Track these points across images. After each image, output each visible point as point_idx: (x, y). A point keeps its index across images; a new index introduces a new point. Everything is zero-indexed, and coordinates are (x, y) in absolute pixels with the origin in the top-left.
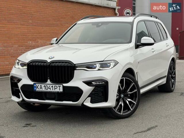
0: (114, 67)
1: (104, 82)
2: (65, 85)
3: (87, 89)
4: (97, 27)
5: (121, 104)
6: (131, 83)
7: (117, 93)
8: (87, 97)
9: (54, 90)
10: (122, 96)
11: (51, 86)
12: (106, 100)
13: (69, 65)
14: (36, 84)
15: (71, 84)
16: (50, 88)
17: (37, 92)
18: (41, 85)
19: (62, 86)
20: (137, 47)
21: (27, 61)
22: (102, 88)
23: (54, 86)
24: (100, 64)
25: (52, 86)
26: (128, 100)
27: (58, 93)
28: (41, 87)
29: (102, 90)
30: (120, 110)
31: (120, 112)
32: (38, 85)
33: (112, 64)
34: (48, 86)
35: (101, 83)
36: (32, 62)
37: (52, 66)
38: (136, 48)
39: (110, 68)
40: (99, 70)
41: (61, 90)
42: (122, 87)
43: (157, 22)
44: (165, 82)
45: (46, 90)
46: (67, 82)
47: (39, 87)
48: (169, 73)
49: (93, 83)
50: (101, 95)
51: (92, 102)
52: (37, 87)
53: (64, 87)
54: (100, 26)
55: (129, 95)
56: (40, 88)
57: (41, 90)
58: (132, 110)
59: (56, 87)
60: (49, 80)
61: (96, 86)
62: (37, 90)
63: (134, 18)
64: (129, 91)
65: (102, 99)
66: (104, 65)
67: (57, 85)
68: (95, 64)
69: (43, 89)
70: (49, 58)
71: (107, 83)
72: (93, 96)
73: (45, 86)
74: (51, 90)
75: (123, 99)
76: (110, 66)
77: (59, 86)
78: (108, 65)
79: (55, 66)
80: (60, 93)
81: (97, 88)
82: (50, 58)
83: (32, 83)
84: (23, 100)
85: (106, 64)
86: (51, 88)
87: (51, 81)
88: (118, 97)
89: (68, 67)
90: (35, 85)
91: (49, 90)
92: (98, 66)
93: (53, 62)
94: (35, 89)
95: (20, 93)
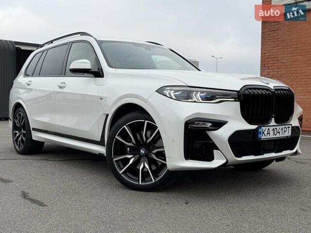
9: (283, 135)
11: (281, 127)
14: (262, 128)
16: (279, 133)
17: (263, 141)
18: (269, 129)
19: (290, 126)
23: (283, 127)
25: (282, 129)
32: (264, 128)
34: (278, 128)
41: (290, 133)
45: (275, 136)
52: (263, 133)
56: (268, 133)
57: (269, 136)
59: (285, 130)
62: (263, 137)
67: (287, 126)
69: (272, 136)
73: (273, 129)
74: (281, 136)
77: (289, 127)
80: (289, 138)
86: (281, 132)
90: (260, 130)
91: (278, 135)
94: (259, 136)
95: (214, 151)
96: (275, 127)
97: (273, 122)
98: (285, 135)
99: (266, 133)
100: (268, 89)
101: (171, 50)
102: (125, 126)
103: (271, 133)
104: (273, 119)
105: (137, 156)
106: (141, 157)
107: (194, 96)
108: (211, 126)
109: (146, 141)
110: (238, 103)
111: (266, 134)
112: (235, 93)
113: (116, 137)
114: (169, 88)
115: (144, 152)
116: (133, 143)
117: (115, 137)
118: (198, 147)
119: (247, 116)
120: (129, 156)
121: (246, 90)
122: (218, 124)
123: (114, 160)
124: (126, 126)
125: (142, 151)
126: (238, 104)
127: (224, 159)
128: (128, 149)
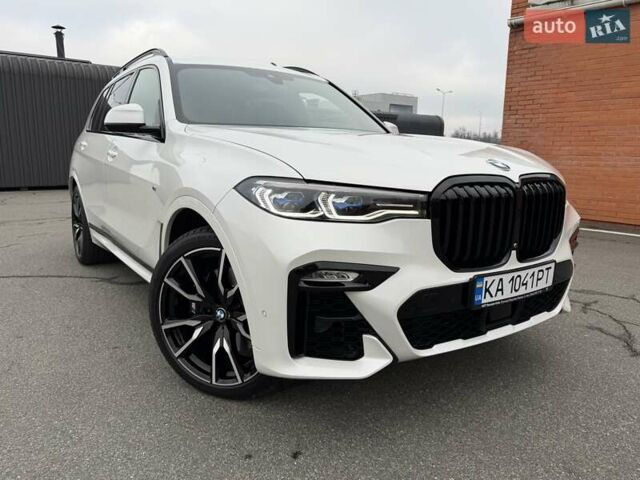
11: (531, 272)
14: (486, 279)
16: (526, 283)
18: (501, 280)
25: (533, 275)
28: (499, 287)
32: (490, 280)
34: (523, 274)
41: (550, 281)
45: (515, 294)
52: (487, 290)
56: (498, 290)
57: (500, 297)
62: (486, 300)
67: (544, 267)
69: (508, 294)
73: (512, 279)
77: (548, 269)
80: (548, 293)
86: (530, 282)
90: (478, 286)
91: (522, 291)
94: (478, 298)
95: (364, 336)
96: (516, 274)
97: (513, 262)
98: (538, 288)
99: (493, 290)
100: (505, 183)
101: (330, 83)
102: (182, 259)
103: (507, 287)
104: (514, 253)
105: (210, 323)
106: (216, 325)
107: (322, 204)
108: (355, 281)
109: (226, 293)
110: (428, 222)
111: (493, 292)
112: (421, 196)
113: (166, 280)
114: (262, 182)
115: (222, 316)
116: (199, 296)
117: (162, 280)
118: (323, 330)
119: (449, 251)
120: (192, 323)
121: (451, 188)
122: (373, 276)
123: (164, 327)
124: (185, 258)
125: (219, 313)
126: (426, 225)
127: (387, 357)
128: (193, 305)
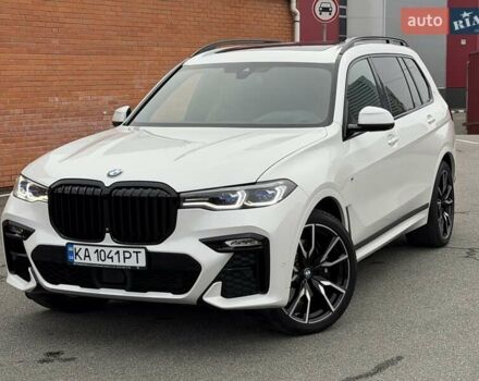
0: (284, 197)
1: (259, 241)
2: (152, 248)
3: (211, 261)
4: (238, 77)
5: (305, 296)
6: (330, 237)
7: (295, 265)
8: (213, 282)
9: (122, 263)
10: (308, 273)
11: (115, 250)
12: (263, 288)
13: (164, 194)
14: (74, 246)
15: (167, 246)
16: (112, 258)
17: (77, 266)
18: (87, 250)
19: (143, 251)
20: (348, 134)
21: (48, 182)
22: (252, 255)
23: (121, 250)
24: (246, 190)
25: (118, 252)
26: (322, 285)
27: (133, 270)
28: (86, 254)
29: (252, 262)
30: (301, 311)
31: (302, 316)
32: (78, 247)
33: (281, 191)
34: (107, 250)
35: (249, 244)
36: (60, 186)
37: (117, 198)
38: (345, 139)
39: (275, 201)
40: (244, 207)
41: (142, 263)
42: (307, 248)
43: (403, 57)
44: (425, 222)
45: (101, 262)
46: (159, 240)
47: (82, 254)
48: (436, 196)
49: (228, 243)
50: (249, 274)
51: (226, 294)
52: (77, 254)
53: (149, 255)
54: (246, 75)
55: (326, 271)
56: (85, 256)
57: (87, 261)
58: (333, 310)
59: (127, 255)
60: (108, 235)
61: (237, 252)
62: (77, 260)
63: (339, 50)
64: (327, 260)
65: (254, 286)
66: (258, 193)
67: (131, 250)
68: (234, 192)
69: (94, 260)
70: (109, 175)
71: (265, 242)
72: (229, 278)
73: (97, 251)
74: (116, 263)
75: (310, 281)
76: (273, 195)
77: (137, 253)
78: (270, 192)
79: (125, 199)
80: (138, 270)
81: (238, 256)
82: (111, 174)
83: (61, 242)
84: (39, 286)
85: (263, 191)
86: (116, 258)
87: (114, 237)
88: (296, 276)
89: (159, 199)
90: (70, 249)
91: (108, 262)
92: (241, 196)
93: (118, 186)
94: (70, 258)
95: (29, 268)
96: (100, 249)
97: (108, 240)
103: (93, 256)
111: (82, 256)
